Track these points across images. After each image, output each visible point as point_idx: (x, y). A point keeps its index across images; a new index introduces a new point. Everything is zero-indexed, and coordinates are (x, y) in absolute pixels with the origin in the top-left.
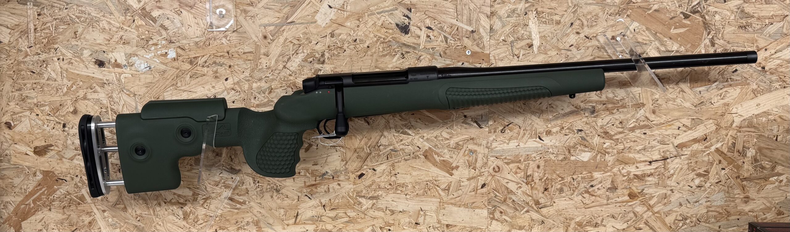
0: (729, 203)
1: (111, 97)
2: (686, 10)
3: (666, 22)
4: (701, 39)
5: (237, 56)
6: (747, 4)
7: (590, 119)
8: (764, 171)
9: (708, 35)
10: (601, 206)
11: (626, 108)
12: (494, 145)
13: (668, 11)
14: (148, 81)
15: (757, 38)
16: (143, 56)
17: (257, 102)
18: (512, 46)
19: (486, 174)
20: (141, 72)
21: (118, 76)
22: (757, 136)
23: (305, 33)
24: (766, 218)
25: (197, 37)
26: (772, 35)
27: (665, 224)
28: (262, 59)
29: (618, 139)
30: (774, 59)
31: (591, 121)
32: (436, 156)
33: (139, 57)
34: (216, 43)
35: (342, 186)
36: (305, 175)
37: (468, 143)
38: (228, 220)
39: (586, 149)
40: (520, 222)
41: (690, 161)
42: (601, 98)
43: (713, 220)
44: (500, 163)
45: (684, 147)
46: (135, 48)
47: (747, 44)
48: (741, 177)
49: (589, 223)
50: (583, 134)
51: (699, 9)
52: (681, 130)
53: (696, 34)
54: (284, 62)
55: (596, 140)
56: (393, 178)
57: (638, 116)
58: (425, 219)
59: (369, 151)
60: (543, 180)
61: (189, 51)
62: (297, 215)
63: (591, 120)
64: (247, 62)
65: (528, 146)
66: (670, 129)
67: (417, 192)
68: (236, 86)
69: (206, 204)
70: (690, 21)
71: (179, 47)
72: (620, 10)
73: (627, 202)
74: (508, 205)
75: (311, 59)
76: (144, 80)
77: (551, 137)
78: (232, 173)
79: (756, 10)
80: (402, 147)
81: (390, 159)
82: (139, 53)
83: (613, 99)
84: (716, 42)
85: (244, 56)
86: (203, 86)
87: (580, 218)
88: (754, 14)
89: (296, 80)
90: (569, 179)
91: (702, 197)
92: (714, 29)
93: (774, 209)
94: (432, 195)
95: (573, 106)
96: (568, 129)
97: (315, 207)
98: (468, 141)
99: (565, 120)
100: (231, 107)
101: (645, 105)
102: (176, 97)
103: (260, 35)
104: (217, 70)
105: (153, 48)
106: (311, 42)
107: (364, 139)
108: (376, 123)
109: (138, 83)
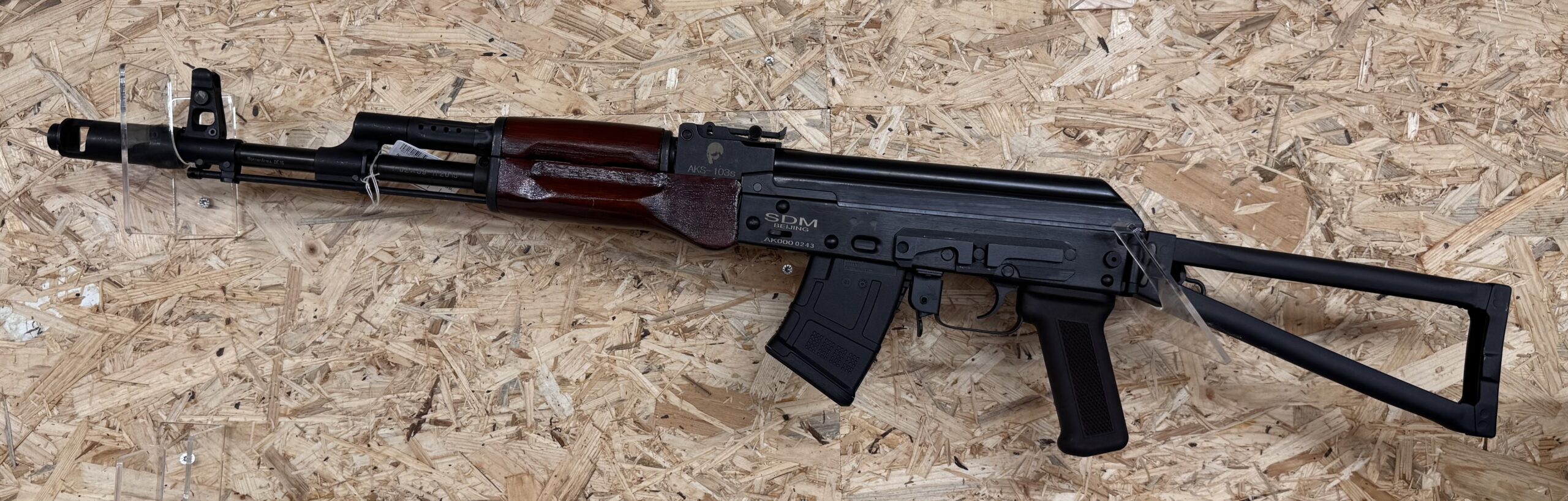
2: (1264, 161)
3: (1222, 191)
4: (1302, 226)
5: (246, 296)
6: (1398, 146)
9: (1318, 217)
11: (1146, 385)
12: (856, 481)
13: (1226, 165)
14: (34, 363)
15: (1426, 221)
16: (23, 305)
17: (294, 404)
20: (17, 343)
22: (1441, 441)
23: (406, 236)
25: (151, 255)
26: (1458, 211)
28: (304, 302)
29: (1133, 460)
30: (1465, 265)
33: (15, 306)
34: (194, 268)
37: (794, 481)
39: (1065, 486)
45: (1282, 472)
46: (6, 286)
47: (1406, 234)
50: (1054, 450)
51: (1294, 159)
52: (1274, 434)
53: (1291, 215)
54: (357, 305)
55: (1084, 464)
57: (1176, 403)
61: (133, 288)
64: (268, 309)
65: (933, 482)
66: (1248, 432)
68: (243, 367)
70: (1275, 186)
71: (109, 280)
72: (1119, 166)
75: (423, 297)
76: (27, 360)
77: (982, 460)
79: (1418, 158)
82: (13, 298)
84: (1337, 232)
85: (263, 296)
86: (164, 369)
88: (1414, 167)
89: (387, 347)
92: (1329, 204)
95: (1028, 385)
96: (1020, 438)
98: (795, 474)
99: (1013, 419)
100: (231, 419)
101: (1189, 378)
102: (101, 397)
103: (301, 246)
104: (198, 329)
105: (47, 284)
106: (421, 258)
107: (553, 480)
108: (580, 441)
109: (12, 368)
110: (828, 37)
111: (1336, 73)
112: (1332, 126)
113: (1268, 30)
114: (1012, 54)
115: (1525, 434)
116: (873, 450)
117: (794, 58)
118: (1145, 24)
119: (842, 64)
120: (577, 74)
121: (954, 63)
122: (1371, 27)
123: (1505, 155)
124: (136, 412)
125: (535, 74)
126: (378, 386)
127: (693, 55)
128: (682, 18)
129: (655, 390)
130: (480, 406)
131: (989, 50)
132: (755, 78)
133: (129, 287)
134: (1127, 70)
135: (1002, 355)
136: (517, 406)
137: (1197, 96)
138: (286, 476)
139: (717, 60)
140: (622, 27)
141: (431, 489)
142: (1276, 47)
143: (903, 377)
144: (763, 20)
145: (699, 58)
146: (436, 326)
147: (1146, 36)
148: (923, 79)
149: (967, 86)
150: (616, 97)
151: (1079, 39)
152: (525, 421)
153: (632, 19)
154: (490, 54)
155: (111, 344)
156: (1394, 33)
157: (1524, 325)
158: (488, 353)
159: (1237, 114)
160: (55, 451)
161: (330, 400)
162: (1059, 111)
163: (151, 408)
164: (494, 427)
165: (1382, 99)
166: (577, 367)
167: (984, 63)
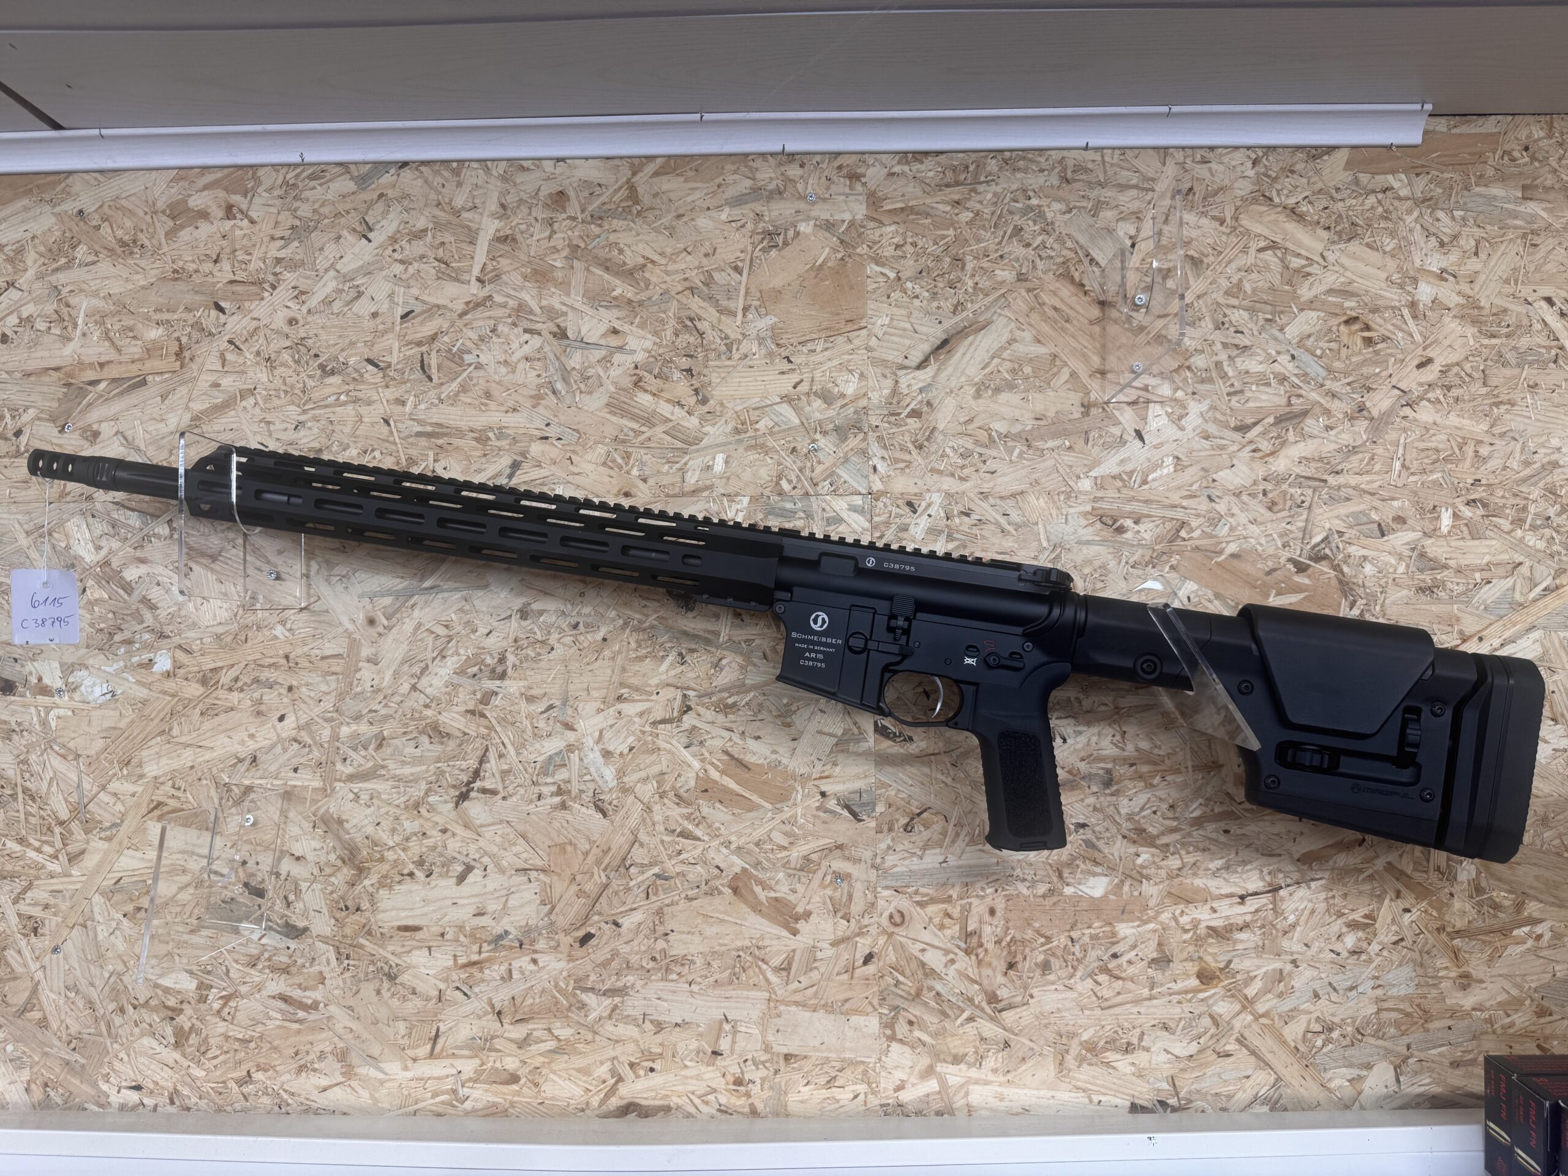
0: (1425, 990)
1: (26, 762)
2: (1298, 553)
3: (1256, 580)
5: (307, 664)
6: (1432, 541)
8: (1500, 915)
9: (1351, 609)
10: (1137, 1002)
12: (891, 860)
13: (1260, 555)
14: (108, 723)
15: (1459, 614)
16: (99, 669)
17: (349, 770)
19: (873, 930)
23: (461, 610)
24: (1512, 1025)
26: (1491, 606)
27: (1285, 1043)
29: (1167, 845)
32: (758, 889)
33: (92, 670)
34: (260, 638)
35: (541, 964)
36: (457, 940)
37: (830, 857)
38: (275, 1049)
39: (1098, 870)
40: (955, 1045)
41: (1330, 894)
43: (1393, 1030)
44: (904, 903)
45: (1316, 860)
46: (83, 651)
47: (1440, 627)
48: (1449, 929)
49: (1112, 1043)
50: (1088, 834)
51: (1327, 551)
53: (1324, 605)
55: (1118, 849)
56: (661, 944)
57: (1209, 790)
58: (734, 1042)
59: (604, 880)
60: (1004, 944)
62: (437, 1036)
63: (1105, 801)
65: (966, 862)
67: (716, 976)
68: (303, 733)
69: (226, 1010)
70: (1309, 577)
71: (180, 647)
72: (1154, 556)
73: (1196, 991)
74: (926, 1004)
78: (287, 936)
79: (1452, 552)
80: (678, 869)
81: (653, 898)
82: (91, 662)
85: (324, 665)
87: (1091, 1031)
88: (1448, 561)
89: (439, 717)
90: (1062, 940)
91: (1364, 976)
92: (1362, 596)
93: (1528, 1002)
94: (751, 982)
97: (479, 1017)
98: (831, 851)
103: (361, 617)
105: (123, 650)
106: (474, 631)
107: (595, 850)
108: (622, 813)
110: (870, 426)
111: (1369, 468)
112: (1365, 519)
114: (1050, 444)
115: (1561, 829)
116: (908, 828)
117: (837, 446)
118: (1180, 418)
120: (629, 458)
121: (993, 452)
122: (1404, 423)
123: (1539, 551)
125: (589, 457)
127: (740, 441)
129: (696, 765)
132: (799, 464)
136: (562, 777)
138: (339, 839)
139: (762, 446)
141: (477, 856)
142: (1309, 441)
144: (808, 408)
145: (745, 444)
146: (487, 697)
148: (963, 467)
149: (1004, 475)
150: (666, 481)
152: (570, 792)
153: (682, 406)
154: (546, 438)
155: (179, 708)
156: (1427, 430)
157: (1560, 719)
159: (1271, 506)
160: (123, 809)
161: (383, 767)
162: (1096, 500)
164: (539, 797)
165: (1415, 493)
167: (1021, 453)
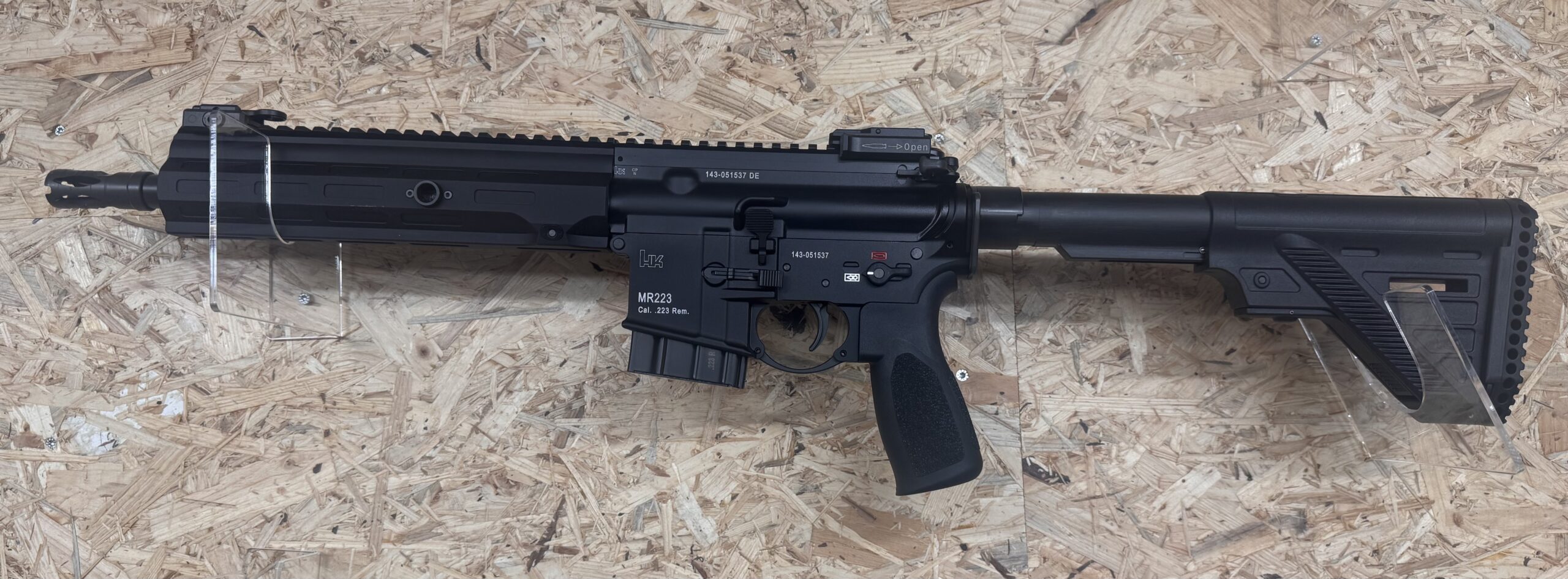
4: (1555, 327)
7: (1295, 545)
11: (1385, 511)
18: (1075, 357)
20: (90, 457)
21: (30, 468)
25: (242, 357)
28: (413, 412)
31: (1299, 551)
42: (1318, 486)
52: (1533, 567)
54: (473, 415)
61: (221, 395)
64: (372, 420)
66: (1504, 564)
75: (548, 406)
76: (99, 477)
83: (1350, 489)
86: (254, 488)
95: (1249, 510)
96: (1241, 573)
99: (1232, 551)
100: (328, 545)
101: (1433, 502)
102: (182, 520)
104: (293, 442)
109: (83, 485)
113: (1506, 105)
119: (1023, 141)
124: (220, 537)
126: (495, 507)
128: (839, 92)
130: (611, 531)
131: (1192, 125)
133: (217, 394)
134: (1349, 149)
135: (1217, 476)
137: (1428, 178)
140: (772, 103)
143: (1101, 500)
147: (1368, 111)
151: (1294, 114)
158: (621, 470)
163: (237, 533)
166: (721, 487)
